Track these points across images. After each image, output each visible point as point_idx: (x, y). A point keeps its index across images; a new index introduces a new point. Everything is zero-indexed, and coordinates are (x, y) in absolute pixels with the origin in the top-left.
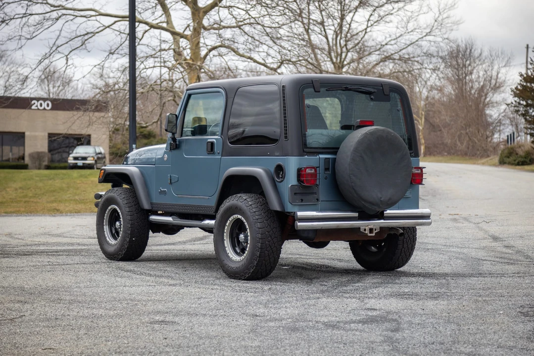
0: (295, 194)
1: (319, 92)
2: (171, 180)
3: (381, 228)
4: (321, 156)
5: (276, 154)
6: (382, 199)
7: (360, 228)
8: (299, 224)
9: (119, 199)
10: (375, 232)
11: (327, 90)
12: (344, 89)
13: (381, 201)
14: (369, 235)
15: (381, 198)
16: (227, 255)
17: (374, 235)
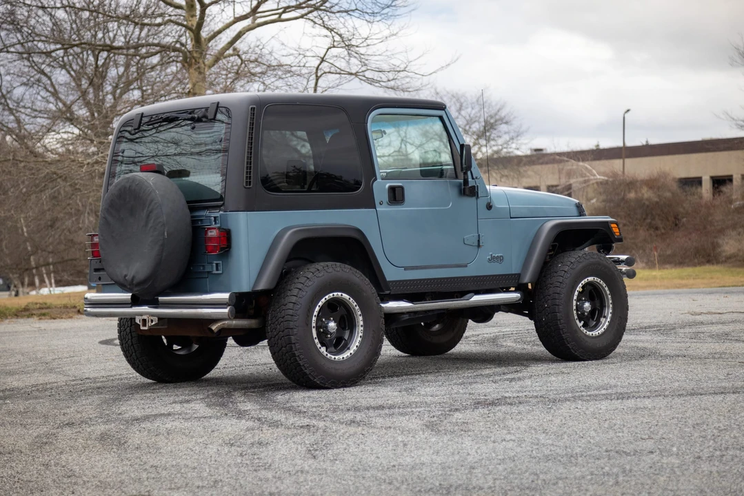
0: (95, 270)
1: (138, 129)
6: (127, 278)
10: (149, 324)
14: (142, 328)
17: (146, 328)
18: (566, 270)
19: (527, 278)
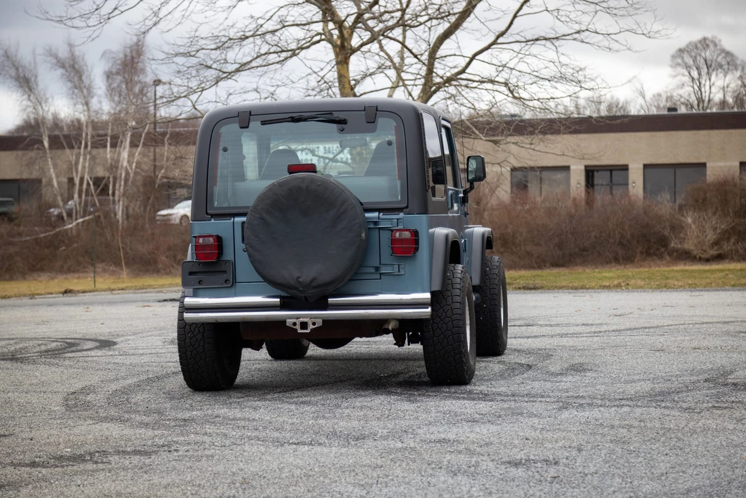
0: (191, 273)
1: (247, 127)
3: (324, 321)
4: (239, 220)
6: (300, 280)
7: (284, 322)
8: (185, 315)
10: (311, 327)
11: (262, 124)
12: (290, 120)
13: (300, 282)
14: (300, 331)
15: (298, 278)
17: (308, 331)
18: (497, 273)
19: (476, 281)
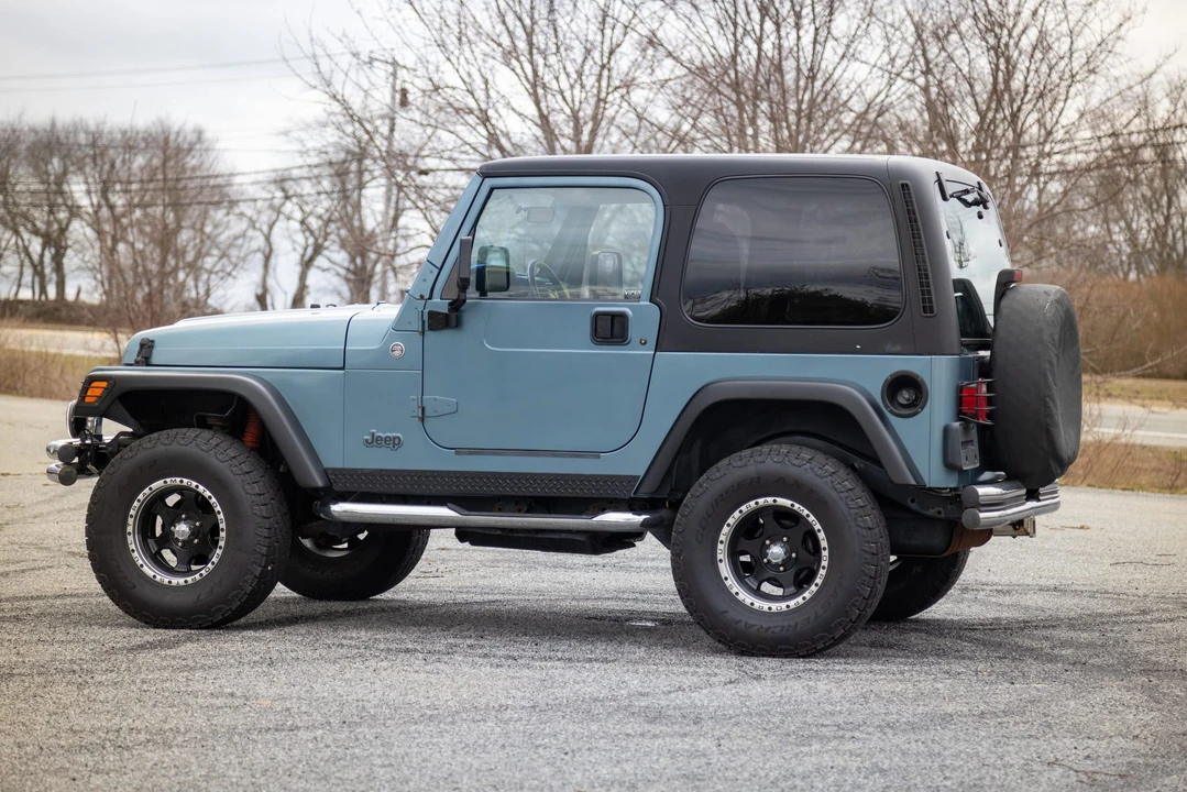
2: (423, 408)
5: (889, 348)
8: (982, 515)
9: (216, 462)
16: (733, 599)
